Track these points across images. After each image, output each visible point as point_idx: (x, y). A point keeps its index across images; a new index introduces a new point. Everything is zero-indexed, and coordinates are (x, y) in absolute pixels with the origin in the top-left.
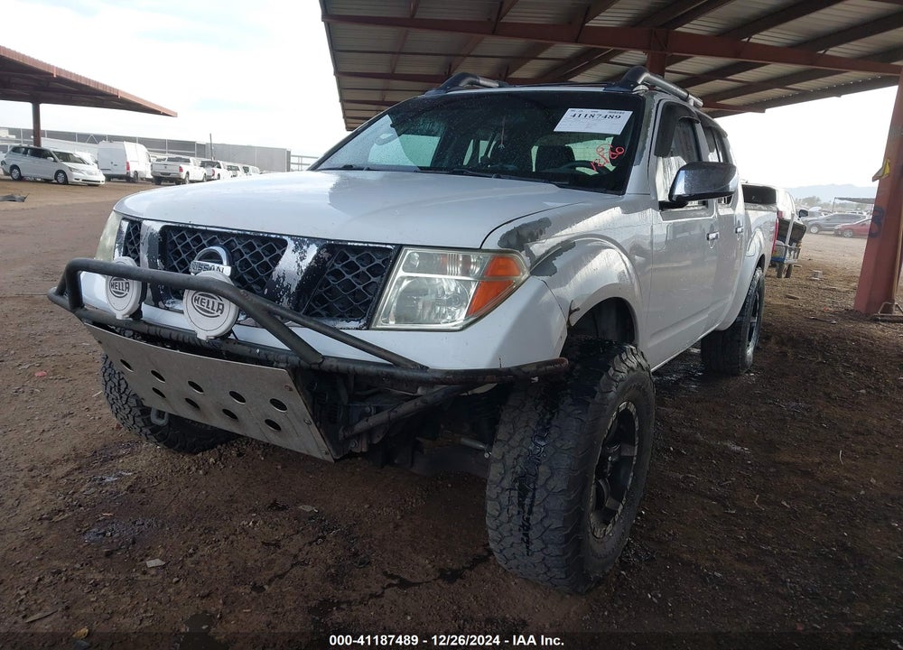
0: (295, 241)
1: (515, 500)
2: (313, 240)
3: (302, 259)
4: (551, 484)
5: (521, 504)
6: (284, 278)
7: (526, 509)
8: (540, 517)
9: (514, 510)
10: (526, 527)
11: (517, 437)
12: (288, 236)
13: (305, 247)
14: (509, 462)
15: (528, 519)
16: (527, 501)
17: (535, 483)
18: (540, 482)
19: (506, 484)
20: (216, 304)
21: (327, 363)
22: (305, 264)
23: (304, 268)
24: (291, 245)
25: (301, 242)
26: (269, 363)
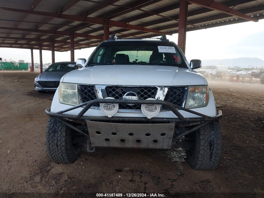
0: (160, 87)
1: (209, 148)
2: (165, 87)
3: (164, 92)
4: (218, 142)
5: (210, 149)
6: (159, 98)
7: (212, 150)
8: (215, 151)
9: (208, 151)
10: (211, 154)
11: (206, 133)
12: (157, 86)
13: (164, 89)
14: (206, 139)
15: (212, 152)
16: (212, 148)
17: (214, 143)
18: (215, 142)
19: (206, 145)
20: (154, 108)
21: (187, 120)
22: (165, 93)
23: (165, 95)
24: (159, 89)
25: (162, 87)
26: (169, 122)
